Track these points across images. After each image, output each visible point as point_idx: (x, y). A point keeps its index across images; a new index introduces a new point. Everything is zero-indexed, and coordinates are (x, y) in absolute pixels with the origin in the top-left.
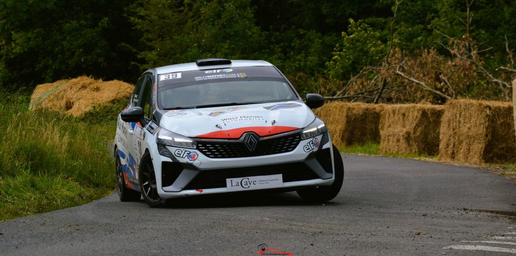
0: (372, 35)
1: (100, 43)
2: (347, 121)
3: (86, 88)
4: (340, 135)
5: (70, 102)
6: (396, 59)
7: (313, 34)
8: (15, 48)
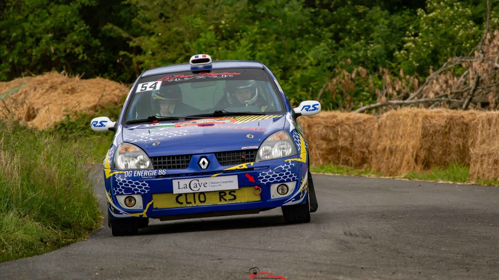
0: (461, 12)
1: (76, 27)
3: (56, 89)
4: (413, 156)
5: (33, 108)
6: (495, 46)
7: (377, 12)
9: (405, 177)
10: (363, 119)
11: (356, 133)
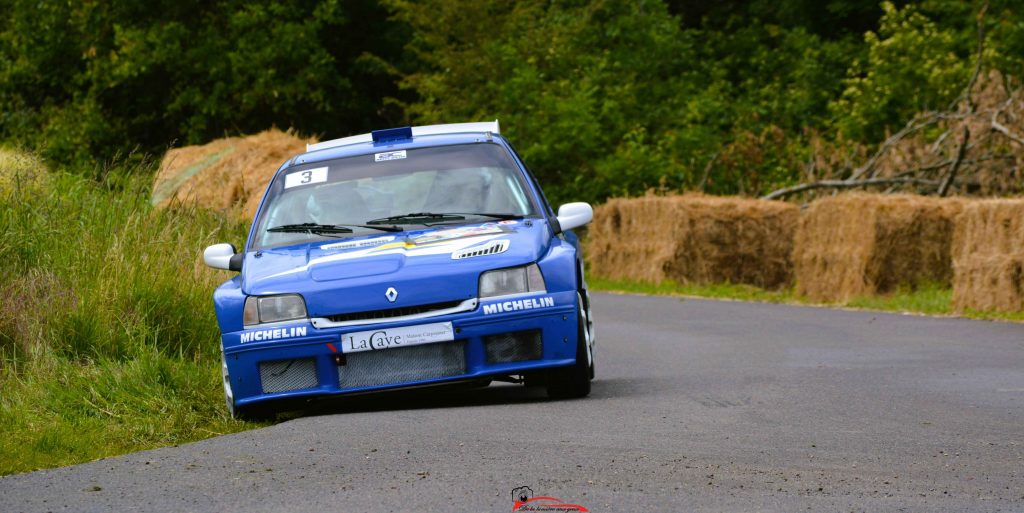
0: (936, 39)
1: (313, 58)
2: (877, 236)
5: (242, 188)
6: (990, 94)
7: (799, 36)
8: (117, 66)
9: (848, 305)
10: (779, 210)
11: (768, 231)
